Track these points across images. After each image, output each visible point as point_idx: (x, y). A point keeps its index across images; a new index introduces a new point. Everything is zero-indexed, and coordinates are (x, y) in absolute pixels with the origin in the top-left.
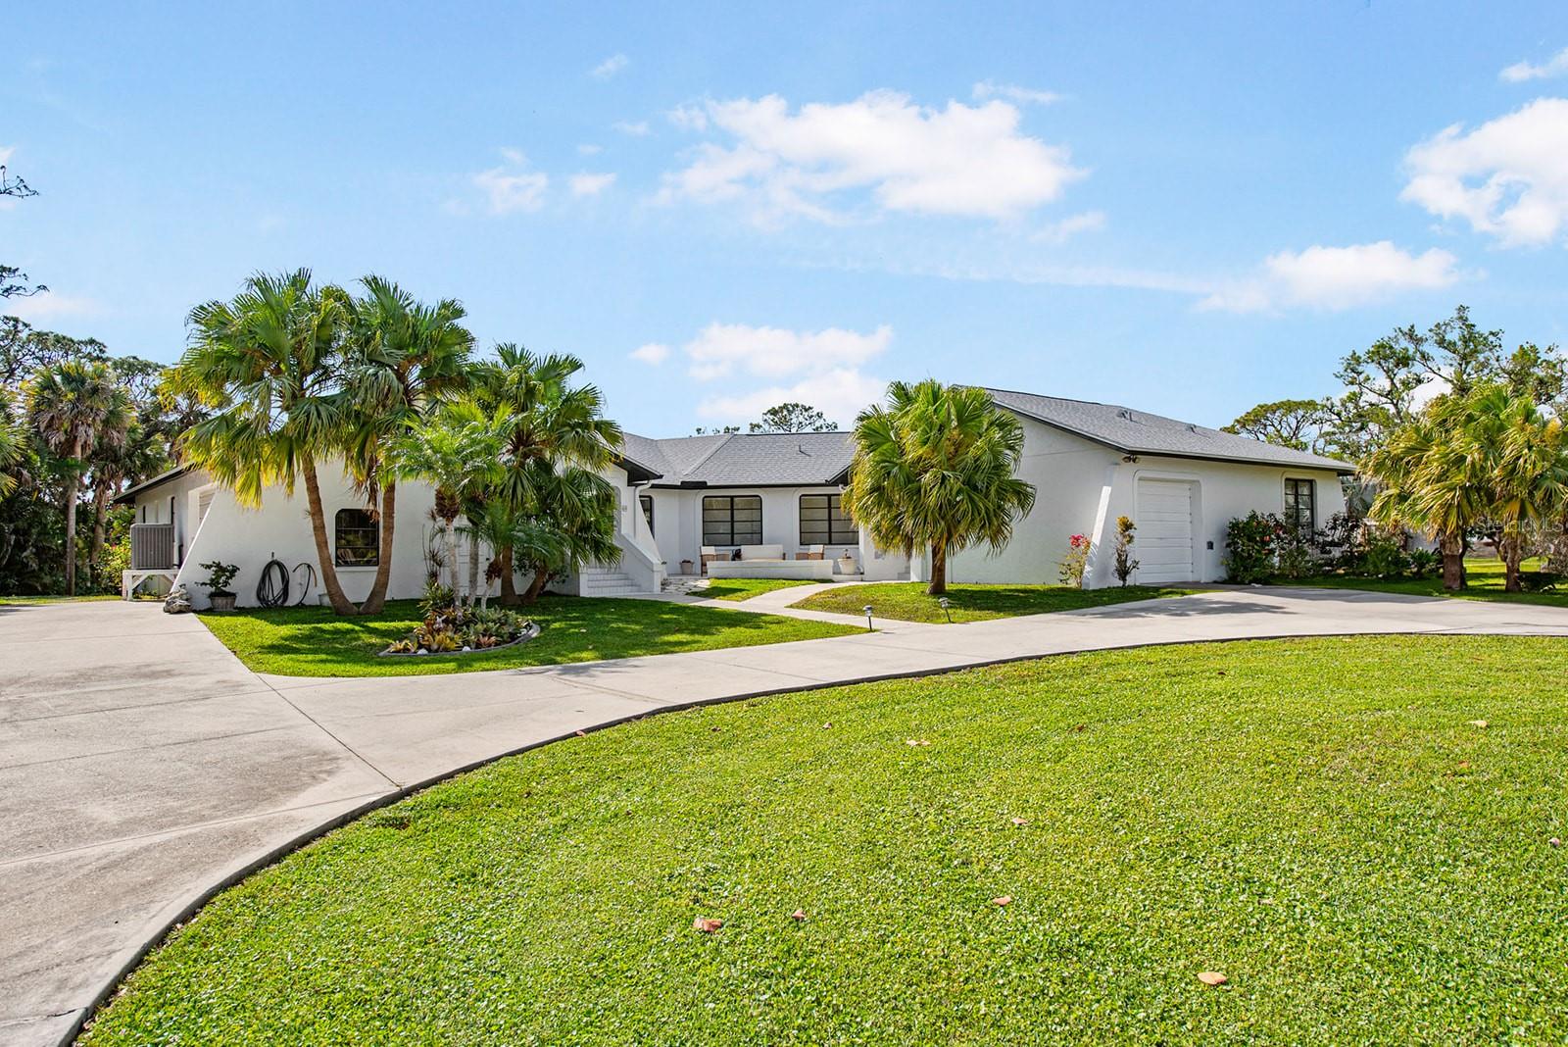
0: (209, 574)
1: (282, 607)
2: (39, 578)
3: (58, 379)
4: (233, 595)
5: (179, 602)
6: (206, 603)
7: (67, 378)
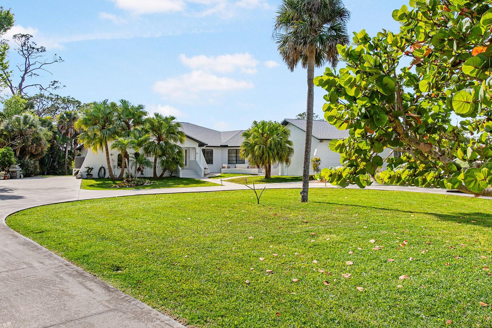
0: (87, 169)
1: (103, 178)
2: (58, 170)
3: (65, 115)
4: (92, 175)
5: (79, 176)
6: (86, 177)
7: (67, 115)
